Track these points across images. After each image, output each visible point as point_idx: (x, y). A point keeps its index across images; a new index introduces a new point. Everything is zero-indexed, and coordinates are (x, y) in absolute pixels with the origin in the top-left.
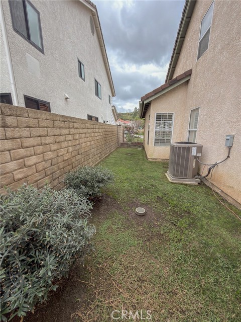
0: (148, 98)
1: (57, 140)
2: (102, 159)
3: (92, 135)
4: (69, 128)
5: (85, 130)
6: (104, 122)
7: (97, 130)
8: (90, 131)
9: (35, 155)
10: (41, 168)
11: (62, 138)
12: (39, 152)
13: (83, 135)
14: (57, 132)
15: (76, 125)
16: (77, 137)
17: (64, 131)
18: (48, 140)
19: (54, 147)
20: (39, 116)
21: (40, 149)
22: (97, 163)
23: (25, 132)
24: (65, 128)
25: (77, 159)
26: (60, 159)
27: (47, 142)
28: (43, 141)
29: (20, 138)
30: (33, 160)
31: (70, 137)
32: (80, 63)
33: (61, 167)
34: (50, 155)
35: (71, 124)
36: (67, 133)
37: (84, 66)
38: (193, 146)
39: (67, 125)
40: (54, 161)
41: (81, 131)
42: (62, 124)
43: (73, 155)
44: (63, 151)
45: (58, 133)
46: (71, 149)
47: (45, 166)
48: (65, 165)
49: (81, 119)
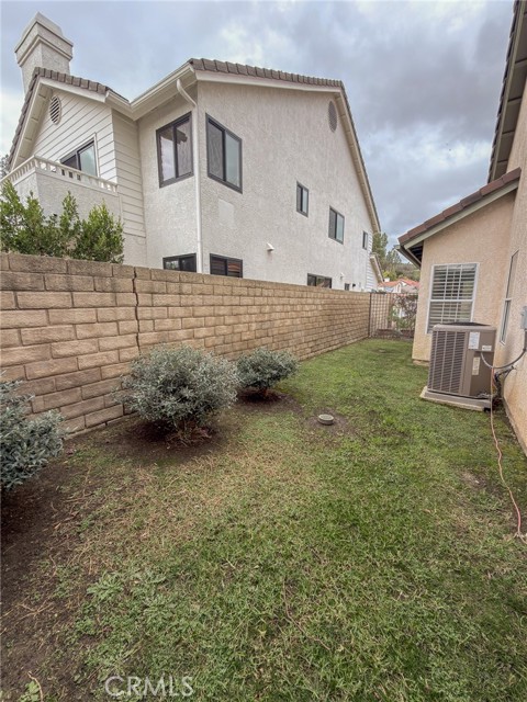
0: (412, 239)
1: (235, 312)
2: (319, 352)
3: (299, 308)
4: (255, 296)
5: (284, 300)
6: (347, 286)
7: (310, 301)
8: (292, 301)
9: (205, 326)
10: (210, 344)
11: (242, 310)
12: (210, 323)
13: (279, 308)
14: (236, 301)
15: (266, 292)
16: (267, 309)
17: (246, 300)
18: (223, 310)
19: (230, 320)
20: (215, 282)
21: (212, 320)
22: (304, 357)
23: (198, 300)
24: (248, 295)
25: (264, 342)
26: (236, 338)
27: (221, 313)
28: (216, 312)
29: (192, 306)
30: (203, 332)
31: (255, 309)
32: (301, 188)
33: (237, 348)
34: (224, 329)
35: (258, 291)
36: (250, 302)
37: (307, 191)
38: (472, 331)
39: (251, 291)
40: (228, 339)
41: (275, 301)
42: (244, 291)
43: (257, 335)
44: (241, 328)
45: (237, 303)
46: (254, 326)
47: (216, 342)
48: (243, 347)
49: (277, 284)
